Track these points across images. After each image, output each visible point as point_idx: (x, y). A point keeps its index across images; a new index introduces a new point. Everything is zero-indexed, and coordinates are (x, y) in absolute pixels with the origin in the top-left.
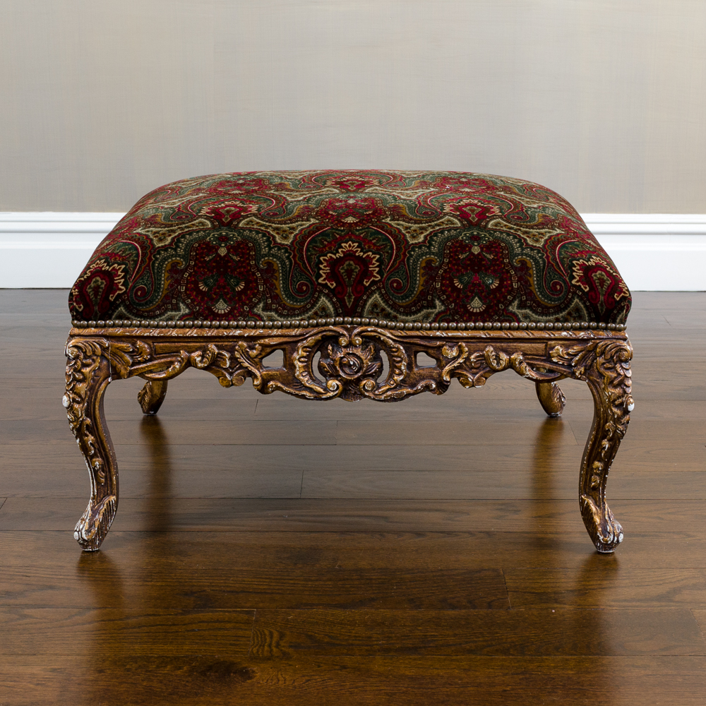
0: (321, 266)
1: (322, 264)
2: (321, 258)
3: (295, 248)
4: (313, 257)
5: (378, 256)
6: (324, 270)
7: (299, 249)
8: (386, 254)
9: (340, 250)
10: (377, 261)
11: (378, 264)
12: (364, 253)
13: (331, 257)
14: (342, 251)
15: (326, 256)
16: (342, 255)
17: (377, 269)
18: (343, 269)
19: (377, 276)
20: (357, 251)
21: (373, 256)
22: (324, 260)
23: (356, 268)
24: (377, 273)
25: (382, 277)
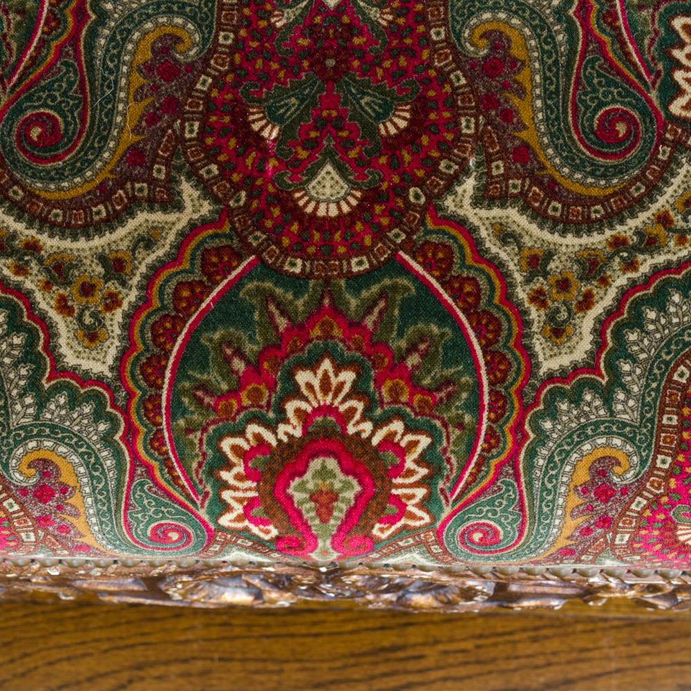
0: (226, 476)
1: (229, 466)
2: (226, 445)
3: (131, 395)
4: (195, 437)
5: (425, 441)
6: (235, 489)
7: (143, 402)
8: (455, 433)
9: (291, 407)
10: (419, 462)
11: (423, 471)
12: (378, 425)
13: (258, 437)
14: (298, 411)
15: (242, 433)
16: (298, 433)
17: (420, 493)
18: (301, 487)
19: (419, 513)
20: (352, 411)
21: (409, 437)
22: (235, 449)
23: (347, 486)
24: (418, 506)
25: (434, 519)
